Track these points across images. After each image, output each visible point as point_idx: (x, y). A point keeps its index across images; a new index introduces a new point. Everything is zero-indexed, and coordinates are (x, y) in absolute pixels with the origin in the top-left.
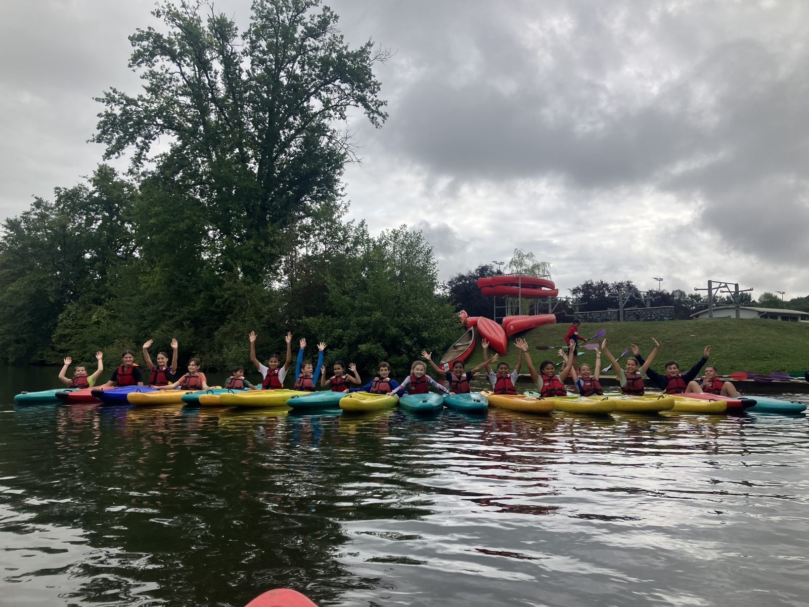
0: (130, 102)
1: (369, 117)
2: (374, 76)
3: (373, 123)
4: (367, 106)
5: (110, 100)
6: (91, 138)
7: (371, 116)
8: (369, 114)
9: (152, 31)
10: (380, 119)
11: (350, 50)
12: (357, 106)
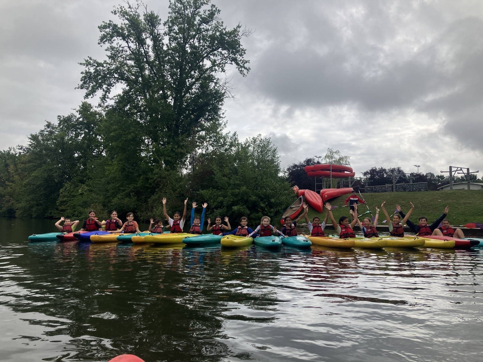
0: (99, 65)
1: (239, 70)
2: (242, 46)
3: (241, 74)
4: (238, 64)
5: (88, 64)
6: (77, 87)
7: (240, 69)
8: (239, 68)
9: (111, 23)
10: (245, 71)
11: (227, 30)
12: (231, 64)
